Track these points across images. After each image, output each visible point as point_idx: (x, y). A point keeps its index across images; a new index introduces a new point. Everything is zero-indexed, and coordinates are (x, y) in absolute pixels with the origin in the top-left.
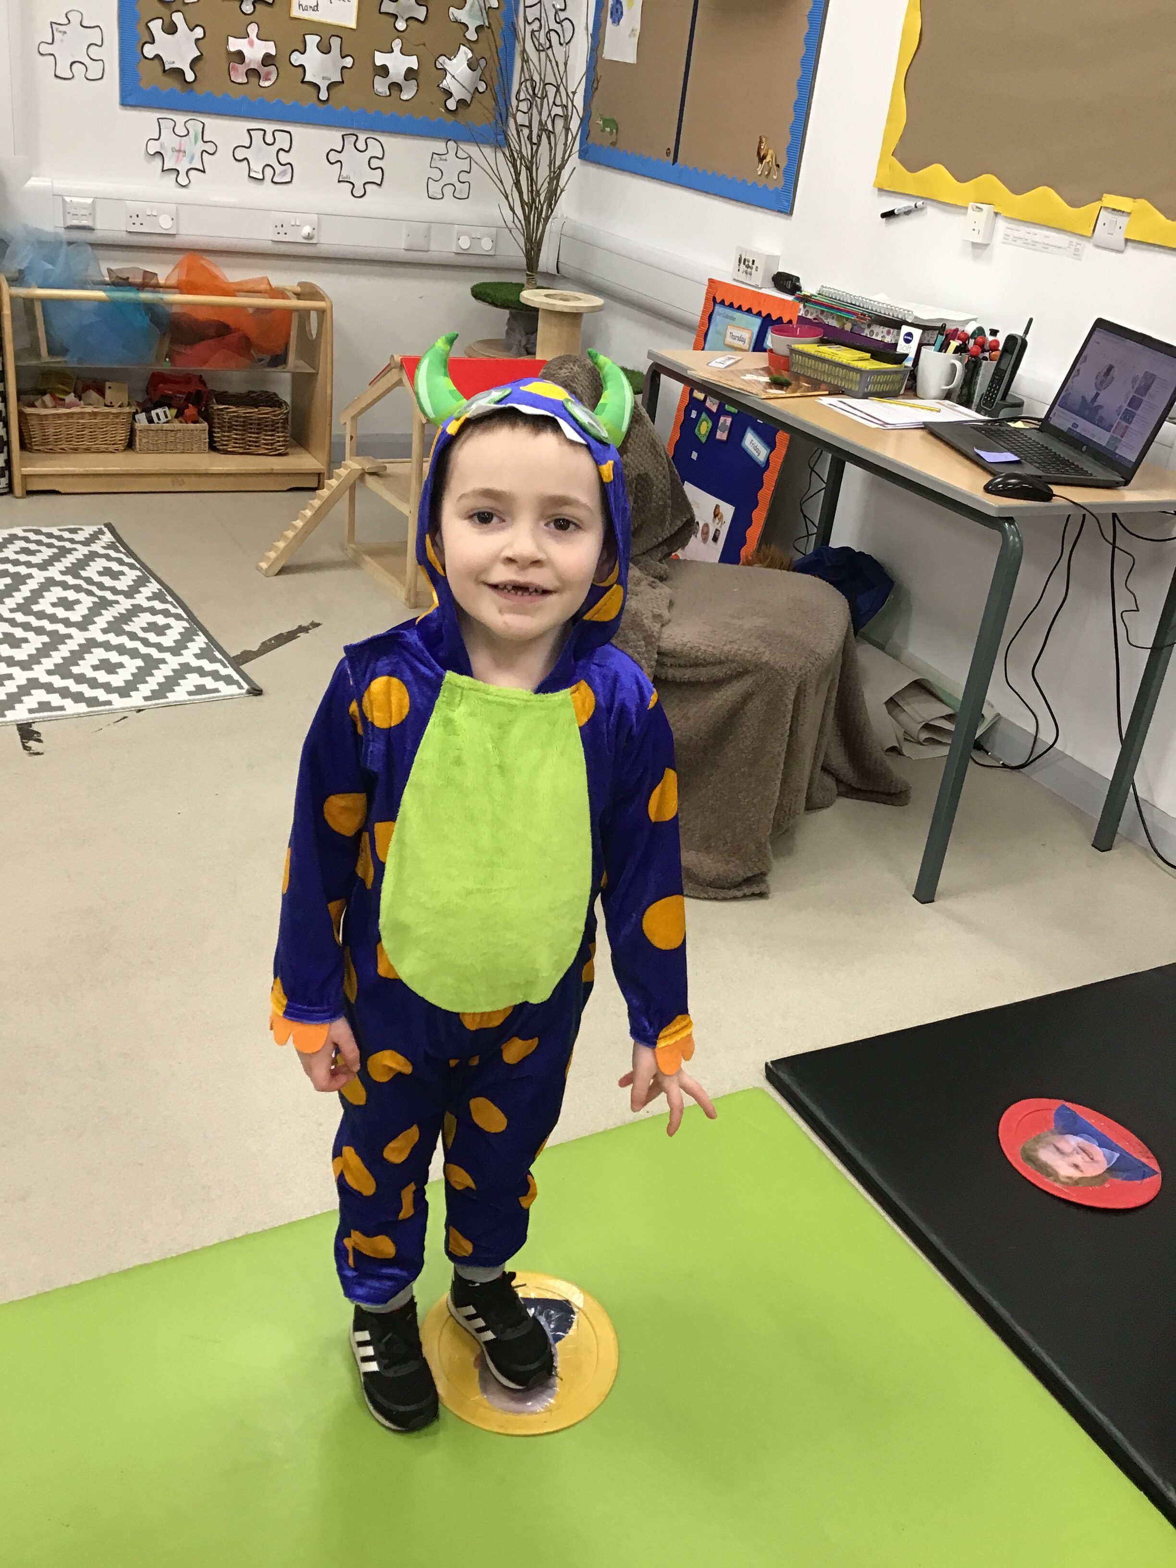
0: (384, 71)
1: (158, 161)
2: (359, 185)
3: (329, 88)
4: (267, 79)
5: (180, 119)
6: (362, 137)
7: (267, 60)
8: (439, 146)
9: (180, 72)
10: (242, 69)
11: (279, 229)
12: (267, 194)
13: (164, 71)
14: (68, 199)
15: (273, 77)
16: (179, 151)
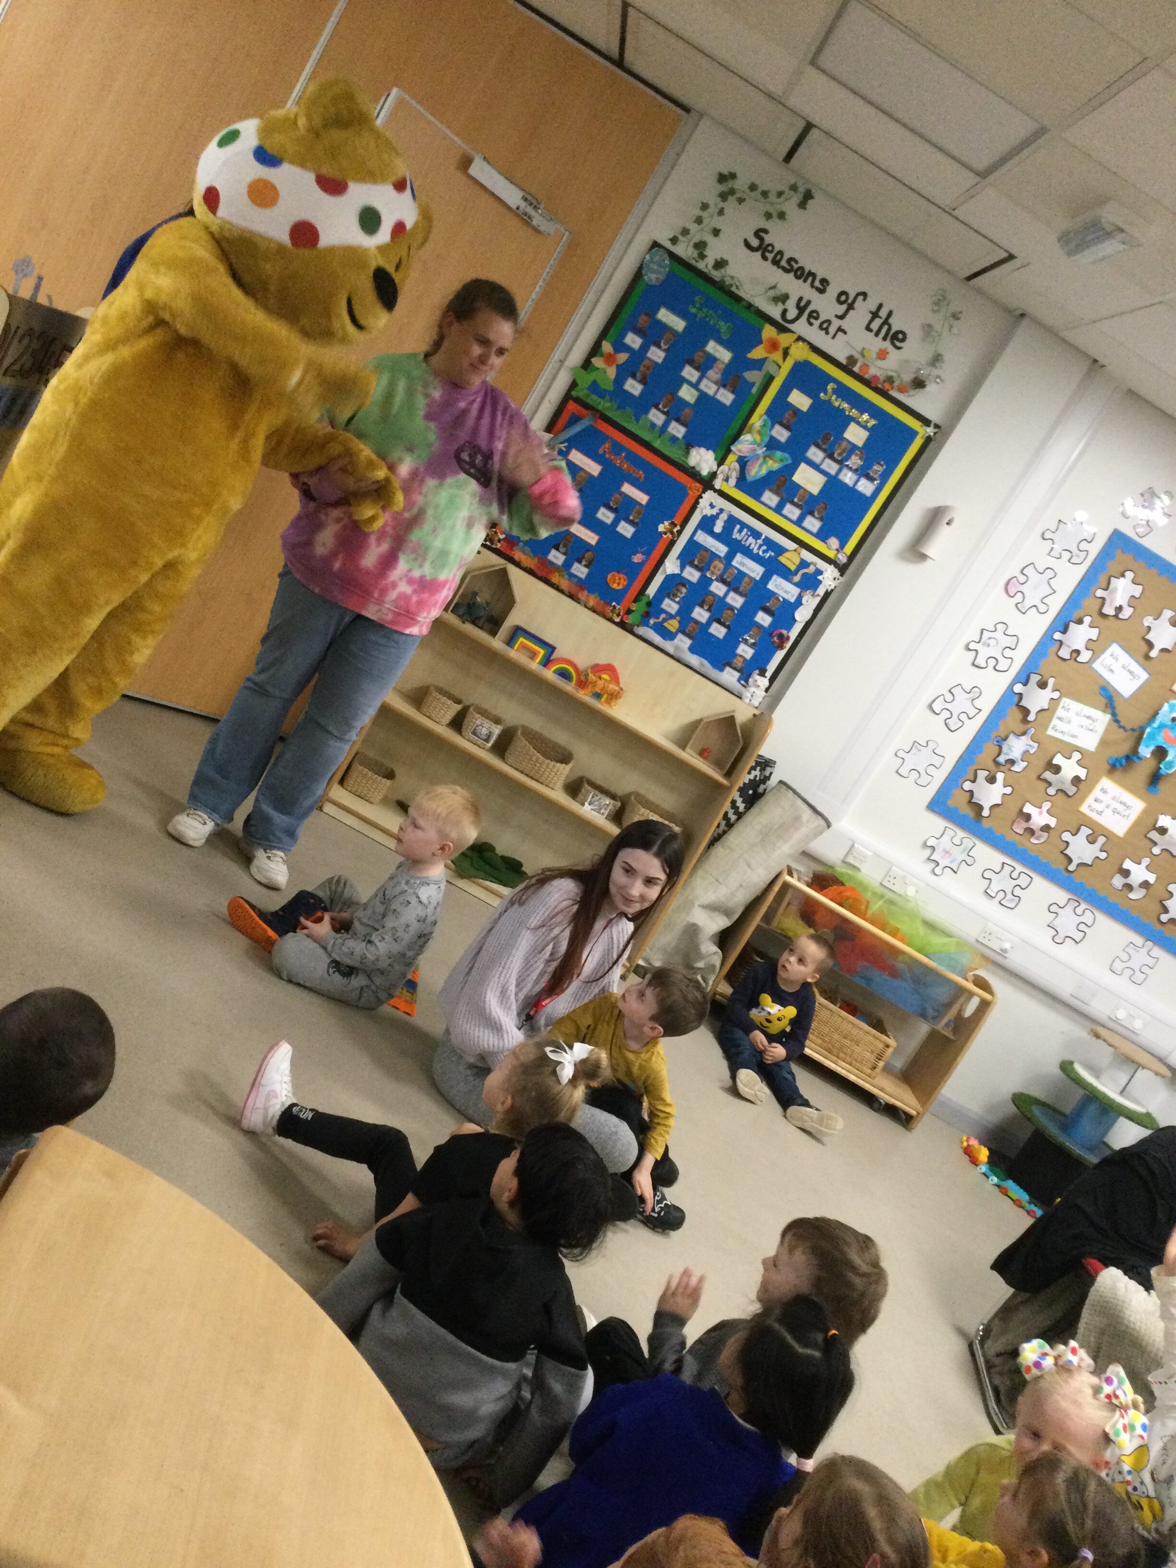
0: (1126, 873)
1: (928, 852)
2: (1062, 935)
3: (1079, 865)
4: (1038, 838)
5: (961, 834)
6: (1083, 906)
7: (1046, 828)
8: (1138, 940)
9: (980, 808)
10: (1025, 825)
11: (986, 935)
12: (991, 909)
13: (970, 802)
14: (856, 845)
15: (1042, 840)
16: (947, 852)
